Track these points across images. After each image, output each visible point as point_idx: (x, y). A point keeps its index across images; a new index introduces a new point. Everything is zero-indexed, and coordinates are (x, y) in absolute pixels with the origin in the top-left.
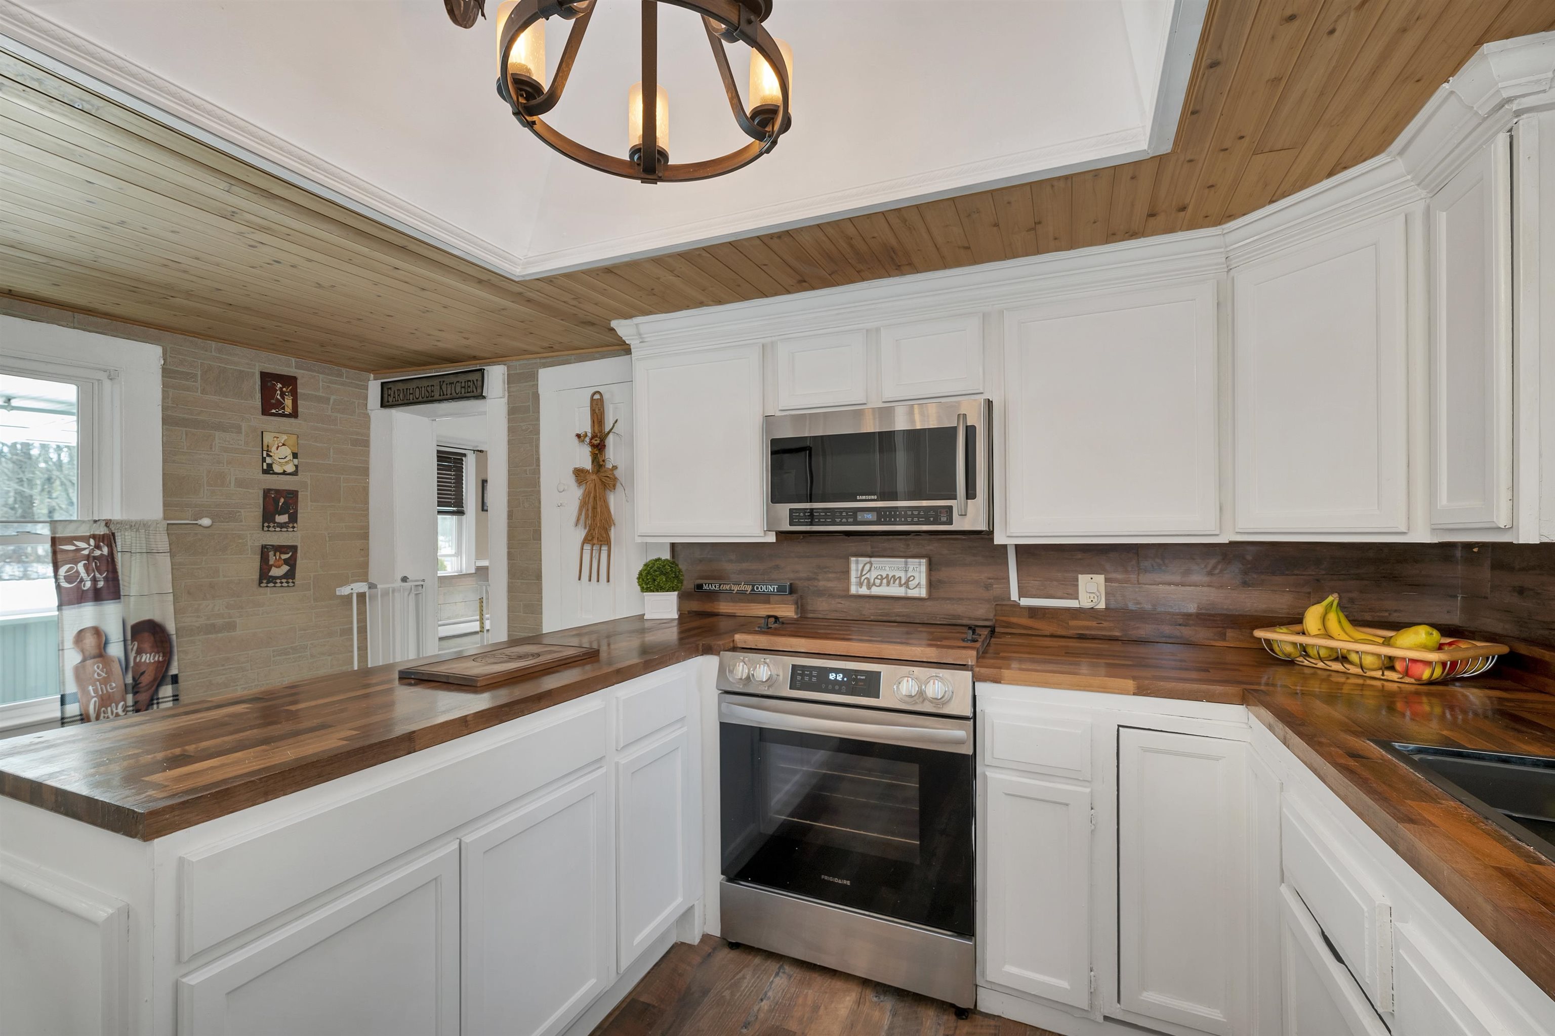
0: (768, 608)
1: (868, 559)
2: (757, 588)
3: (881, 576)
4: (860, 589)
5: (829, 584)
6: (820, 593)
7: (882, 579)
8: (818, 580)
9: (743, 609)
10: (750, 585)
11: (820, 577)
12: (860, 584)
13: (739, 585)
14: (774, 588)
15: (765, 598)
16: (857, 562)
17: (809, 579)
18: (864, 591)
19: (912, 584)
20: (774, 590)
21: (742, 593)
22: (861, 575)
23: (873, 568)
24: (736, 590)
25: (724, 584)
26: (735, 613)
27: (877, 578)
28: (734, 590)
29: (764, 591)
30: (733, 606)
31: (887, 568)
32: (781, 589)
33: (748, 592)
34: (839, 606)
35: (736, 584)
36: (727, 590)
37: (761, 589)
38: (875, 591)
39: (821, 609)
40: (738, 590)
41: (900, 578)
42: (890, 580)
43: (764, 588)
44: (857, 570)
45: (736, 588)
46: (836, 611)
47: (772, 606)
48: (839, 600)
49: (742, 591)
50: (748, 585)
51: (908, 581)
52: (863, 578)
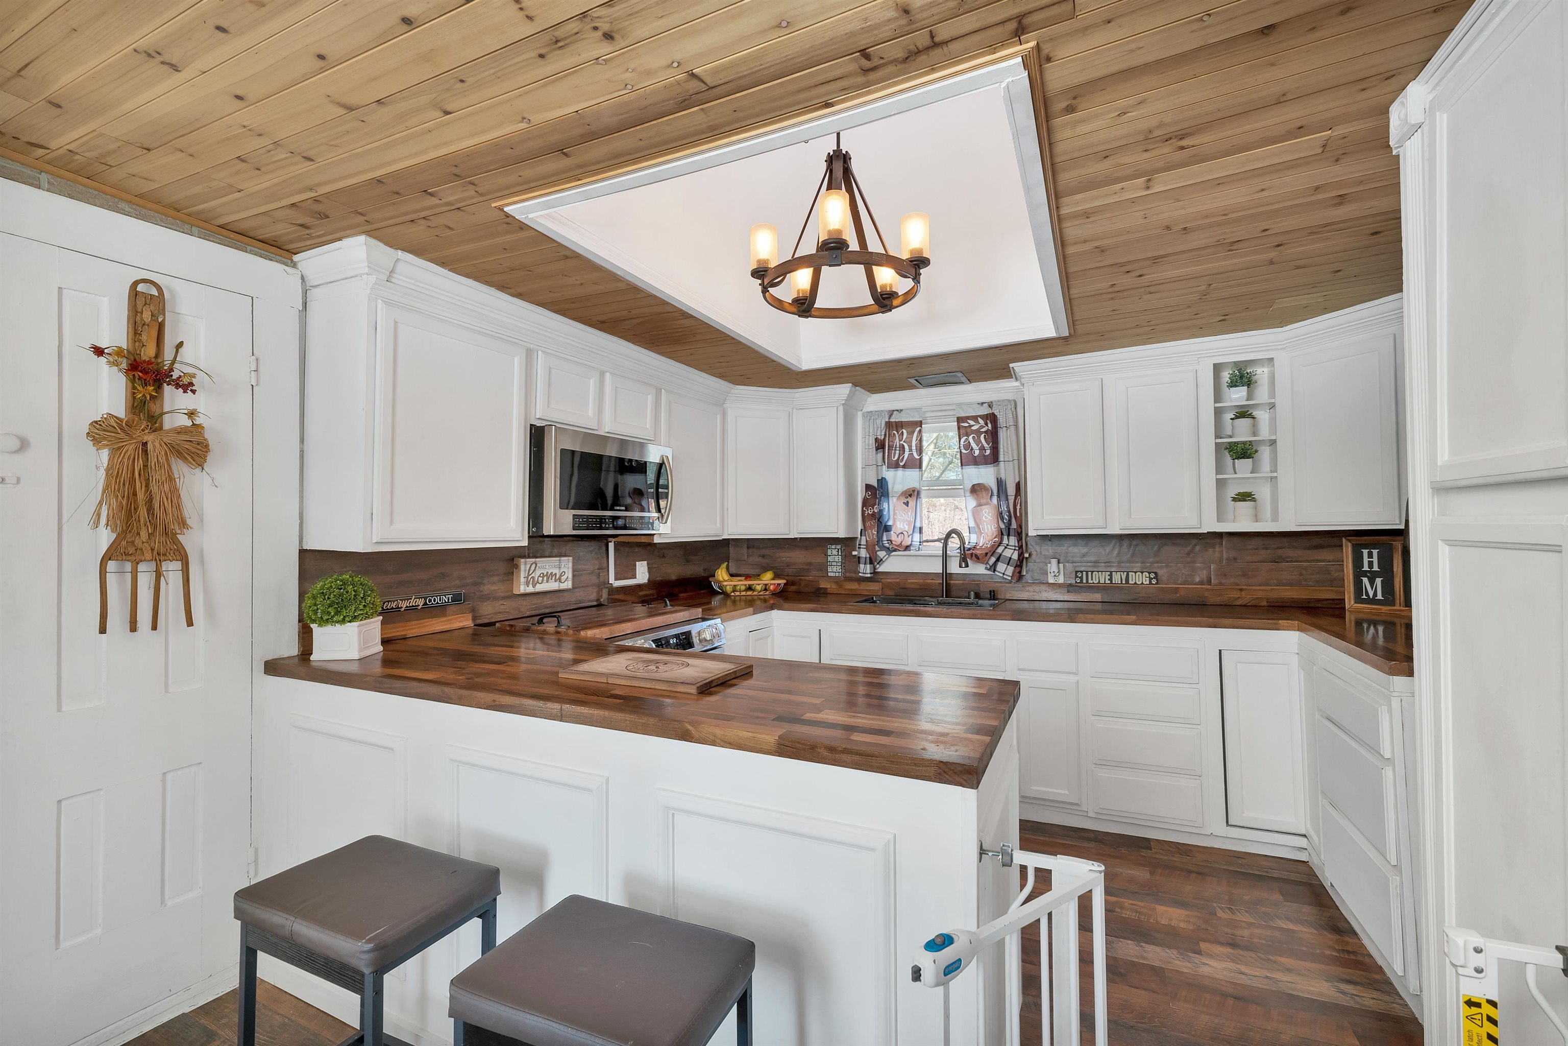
0: (445, 621)
1: (533, 560)
2: (430, 601)
3: (543, 574)
4: (527, 588)
5: (494, 588)
6: (486, 598)
7: (543, 577)
8: (484, 584)
9: (414, 629)
10: (422, 598)
11: (485, 582)
12: (527, 584)
13: (408, 600)
14: (449, 598)
15: (440, 610)
16: (526, 564)
17: (476, 584)
18: (530, 589)
19: (564, 578)
20: (448, 600)
21: (413, 608)
22: (529, 575)
23: (537, 568)
24: (405, 606)
25: (388, 602)
26: (405, 635)
27: (540, 576)
28: (401, 607)
29: (438, 603)
30: (403, 627)
31: (547, 567)
32: (457, 599)
33: (420, 607)
34: (502, 607)
35: (405, 600)
36: (393, 608)
37: (434, 601)
38: (540, 588)
39: (486, 613)
40: (407, 607)
41: (556, 574)
42: (549, 577)
43: (437, 600)
44: (525, 571)
45: (404, 605)
46: (500, 613)
47: (449, 618)
48: (501, 602)
49: (413, 606)
50: (419, 598)
51: (561, 576)
52: (530, 577)
